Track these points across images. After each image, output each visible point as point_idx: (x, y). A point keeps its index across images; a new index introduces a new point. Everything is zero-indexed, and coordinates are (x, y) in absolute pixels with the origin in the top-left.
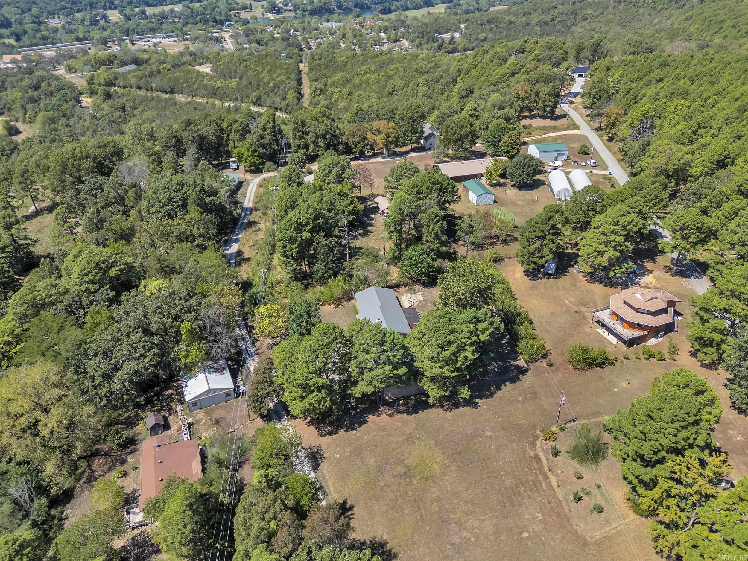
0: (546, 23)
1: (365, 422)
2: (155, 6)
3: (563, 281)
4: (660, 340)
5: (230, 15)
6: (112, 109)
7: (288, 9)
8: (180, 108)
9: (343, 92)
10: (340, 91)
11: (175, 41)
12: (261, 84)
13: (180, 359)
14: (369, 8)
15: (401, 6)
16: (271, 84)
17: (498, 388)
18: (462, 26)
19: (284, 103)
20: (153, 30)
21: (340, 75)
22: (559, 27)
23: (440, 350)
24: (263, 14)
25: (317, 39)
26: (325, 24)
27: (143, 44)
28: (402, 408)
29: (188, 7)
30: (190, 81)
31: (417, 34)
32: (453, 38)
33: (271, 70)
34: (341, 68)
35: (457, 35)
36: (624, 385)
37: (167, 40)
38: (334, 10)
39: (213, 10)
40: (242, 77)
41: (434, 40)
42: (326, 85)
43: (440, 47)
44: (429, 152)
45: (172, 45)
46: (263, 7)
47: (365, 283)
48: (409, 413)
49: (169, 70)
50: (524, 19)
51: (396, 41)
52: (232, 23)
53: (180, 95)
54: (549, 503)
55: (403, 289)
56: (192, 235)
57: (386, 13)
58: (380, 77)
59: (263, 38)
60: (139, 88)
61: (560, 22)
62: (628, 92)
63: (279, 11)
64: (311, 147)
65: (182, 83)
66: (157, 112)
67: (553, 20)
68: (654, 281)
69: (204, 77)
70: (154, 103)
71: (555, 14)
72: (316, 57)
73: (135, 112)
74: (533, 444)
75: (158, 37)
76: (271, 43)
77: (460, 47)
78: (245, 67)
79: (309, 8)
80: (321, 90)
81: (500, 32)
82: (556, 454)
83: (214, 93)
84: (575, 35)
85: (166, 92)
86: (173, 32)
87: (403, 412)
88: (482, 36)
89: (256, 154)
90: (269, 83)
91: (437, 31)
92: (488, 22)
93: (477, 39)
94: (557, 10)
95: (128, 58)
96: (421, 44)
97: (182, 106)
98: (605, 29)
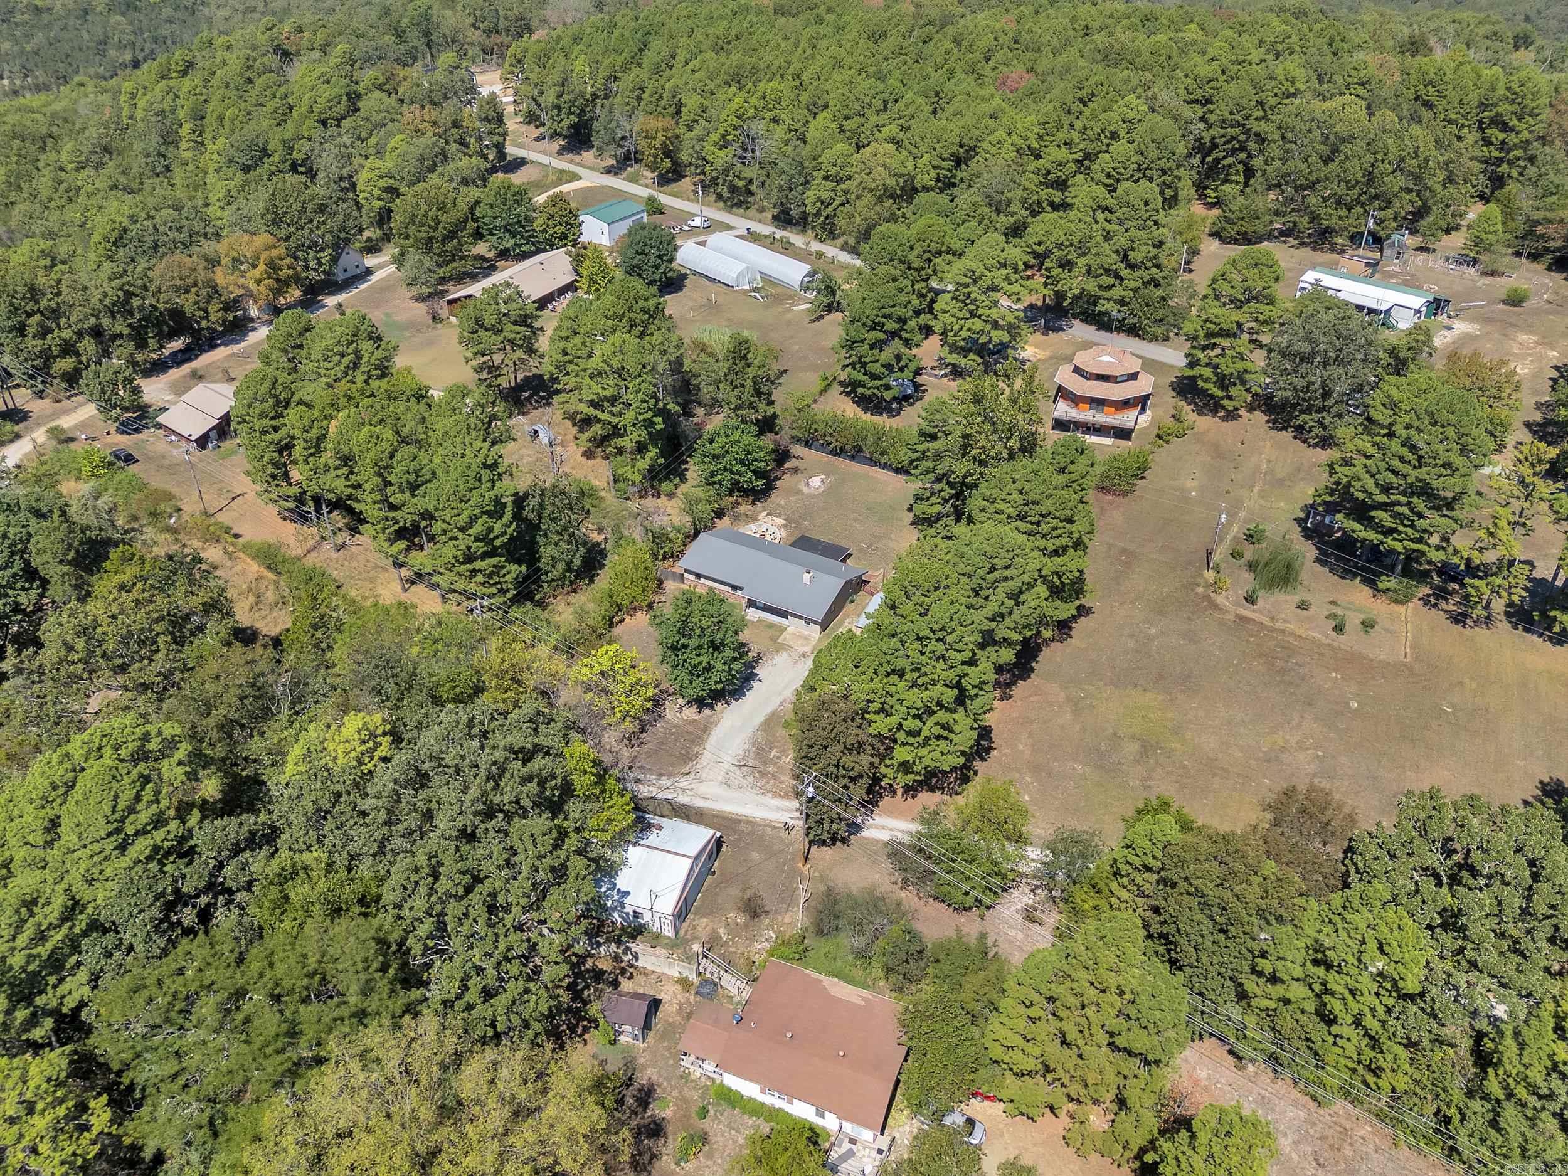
4: (1150, 413)
36: (1191, 484)
48: (1023, 677)
54: (1322, 655)
55: (723, 524)
68: (1034, 350)
74: (1215, 606)
82: (1250, 599)
87: (1014, 682)
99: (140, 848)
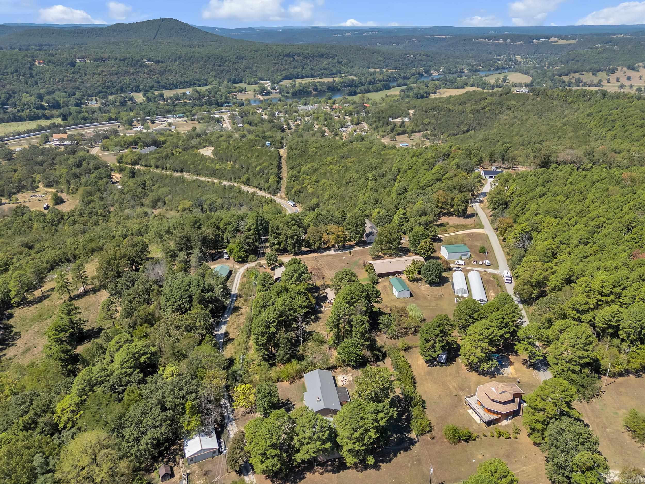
0: (478, 111)
1: (304, 478)
2: (171, 89)
3: (452, 368)
4: (509, 422)
5: (229, 97)
6: (136, 185)
7: (275, 91)
8: (187, 185)
9: (312, 180)
10: (310, 179)
11: (185, 121)
12: (250, 168)
13: (183, 427)
14: (339, 90)
15: (365, 89)
16: (258, 169)
17: (395, 455)
18: (411, 112)
19: (267, 185)
20: (169, 112)
21: (310, 165)
22: (488, 115)
23: (353, 432)
24: (255, 96)
25: (296, 121)
26: (303, 107)
27: (160, 123)
28: (329, 468)
29: (197, 91)
30: (196, 163)
31: (374, 119)
32: (403, 122)
33: (258, 156)
34: (312, 158)
35: (406, 120)
36: (480, 457)
37: (179, 119)
38: (311, 92)
39: (216, 93)
40: (236, 160)
41: (388, 123)
42: (299, 172)
43: (392, 130)
44: (369, 247)
45: (182, 124)
46: (255, 90)
47: (312, 366)
48: (334, 472)
49: (180, 153)
50: (460, 107)
51: (357, 124)
52: (230, 104)
53: (188, 174)
55: (339, 370)
56: (195, 326)
57: (353, 95)
58: (340, 168)
59: (254, 120)
60: (157, 167)
61: (489, 110)
62: (518, 205)
63: (268, 94)
64: (283, 244)
65: (190, 164)
66: (169, 188)
67: (483, 108)
68: (513, 372)
69: (207, 160)
70: (167, 181)
71: (486, 104)
72: (293, 146)
73: (153, 188)
75: (172, 117)
76: (260, 124)
77: (408, 130)
78: (239, 153)
79: (291, 91)
80: (295, 176)
81: (441, 118)
83: (213, 174)
84: (501, 122)
85: (177, 171)
86: (184, 113)
87: (330, 472)
88: (426, 121)
89: (243, 250)
90: (256, 167)
91: (390, 117)
92: (431, 109)
93: (423, 124)
94: (487, 101)
95: (149, 140)
96: (377, 127)
97: (189, 184)
98: (524, 118)
99: (123, 371)
